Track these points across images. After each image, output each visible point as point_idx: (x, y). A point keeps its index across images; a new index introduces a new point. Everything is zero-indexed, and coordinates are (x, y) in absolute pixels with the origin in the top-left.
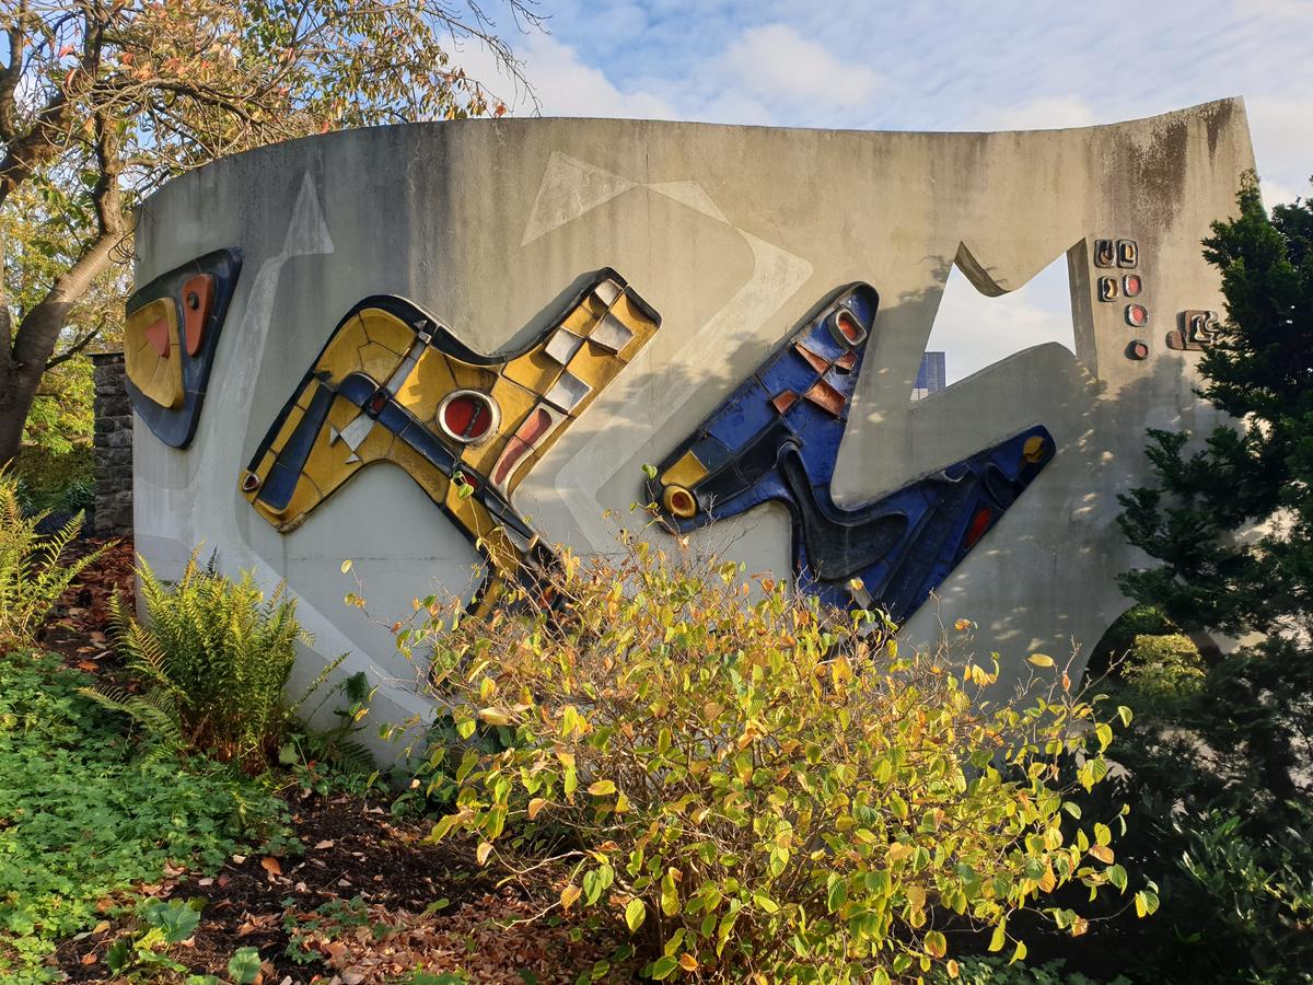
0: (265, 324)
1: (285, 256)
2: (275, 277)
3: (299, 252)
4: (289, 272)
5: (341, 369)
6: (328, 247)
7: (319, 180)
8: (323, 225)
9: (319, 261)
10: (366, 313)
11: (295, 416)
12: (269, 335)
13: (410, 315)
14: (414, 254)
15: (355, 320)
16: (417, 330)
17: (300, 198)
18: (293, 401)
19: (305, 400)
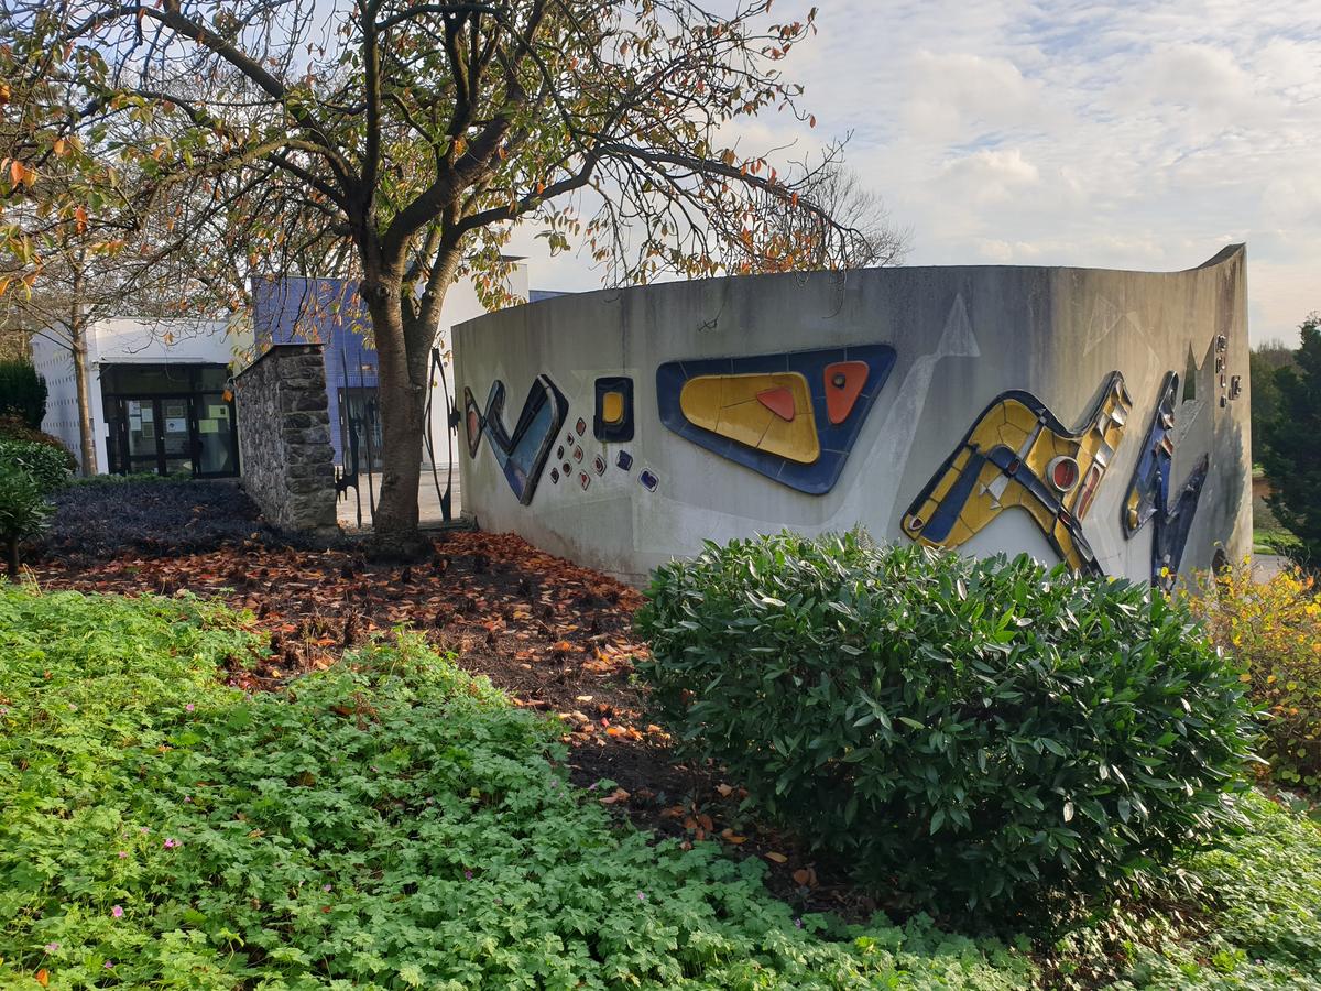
0: (920, 404)
1: (939, 355)
2: (930, 370)
3: (952, 353)
4: (943, 367)
5: (987, 442)
6: (976, 352)
7: (968, 301)
8: (972, 336)
9: (969, 362)
10: (1009, 402)
11: (951, 477)
12: (923, 413)
13: (1033, 404)
14: (1032, 360)
15: (999, 407)
16: (1038, 415)
17: (953, 312)
18: (948, 464)
19: (960, 463)
